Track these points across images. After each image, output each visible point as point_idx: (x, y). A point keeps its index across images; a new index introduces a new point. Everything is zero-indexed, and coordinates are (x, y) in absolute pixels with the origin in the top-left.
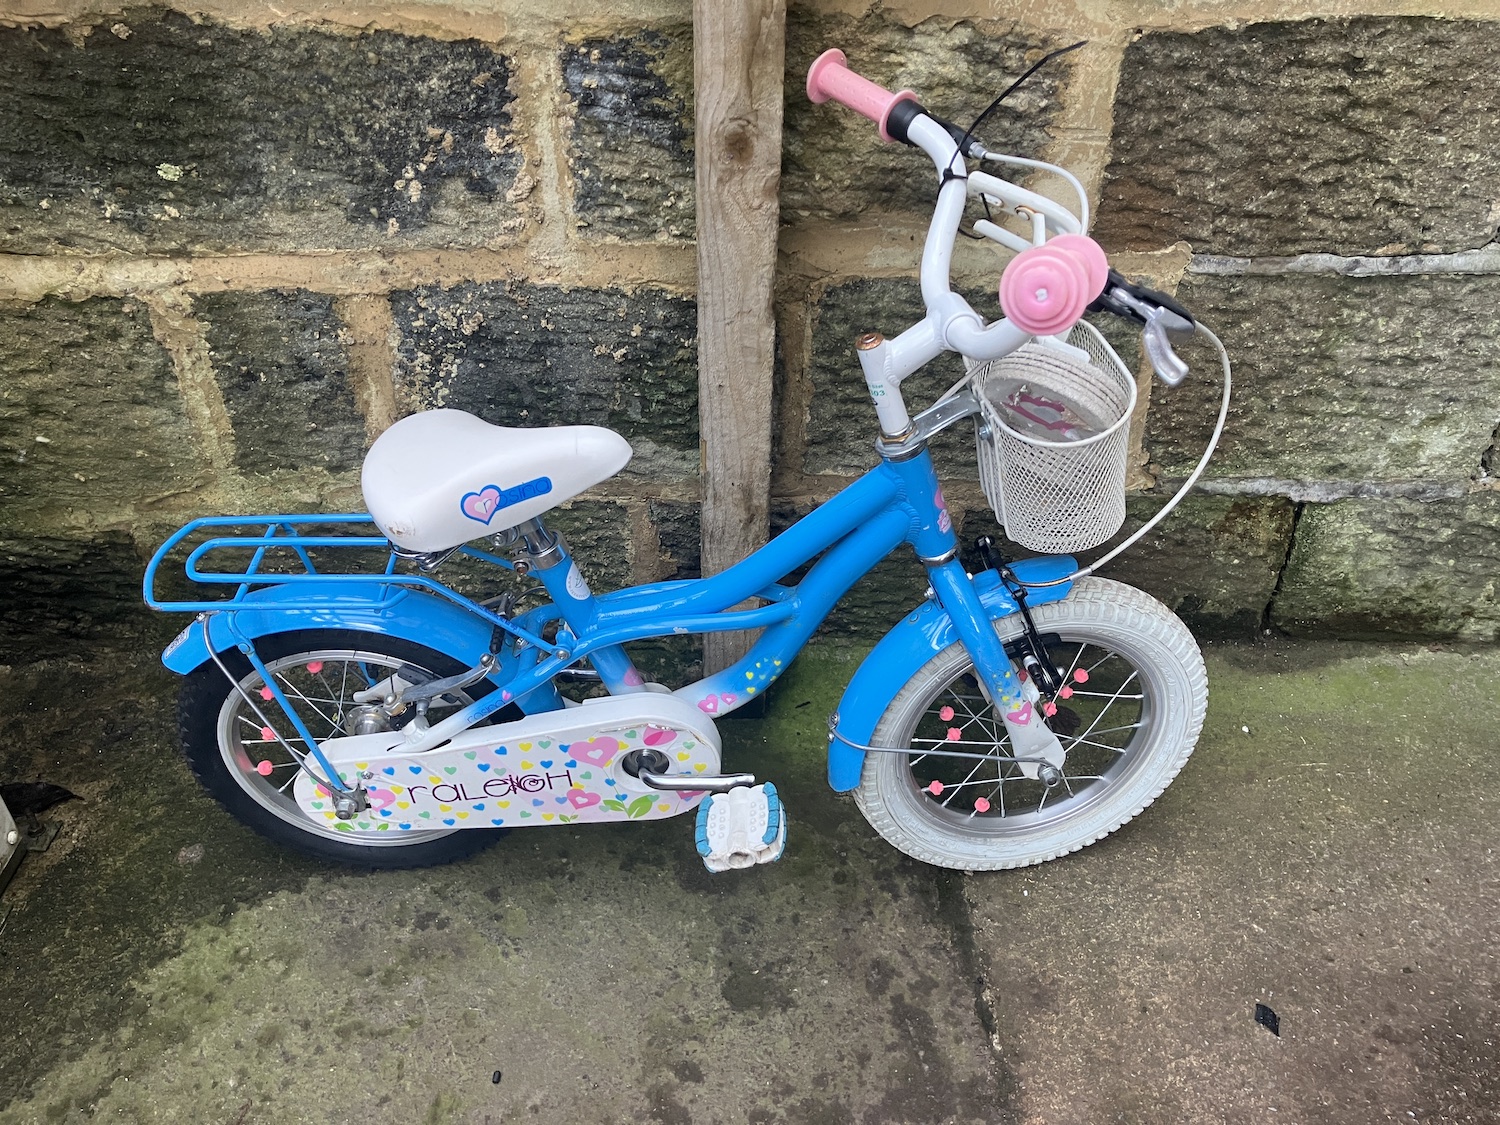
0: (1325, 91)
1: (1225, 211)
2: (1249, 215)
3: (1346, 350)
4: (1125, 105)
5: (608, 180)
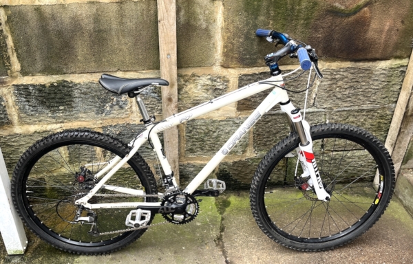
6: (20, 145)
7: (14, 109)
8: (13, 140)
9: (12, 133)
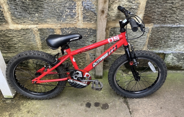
0: (169, 6)
1: (157, 20)
2: (160, 20)
3: (171, 36)
4: (146, 7)
5: (87, 16)
6: (13, 36)
7: (8, 14)
8: (9, 33)
9: (8, 29)
